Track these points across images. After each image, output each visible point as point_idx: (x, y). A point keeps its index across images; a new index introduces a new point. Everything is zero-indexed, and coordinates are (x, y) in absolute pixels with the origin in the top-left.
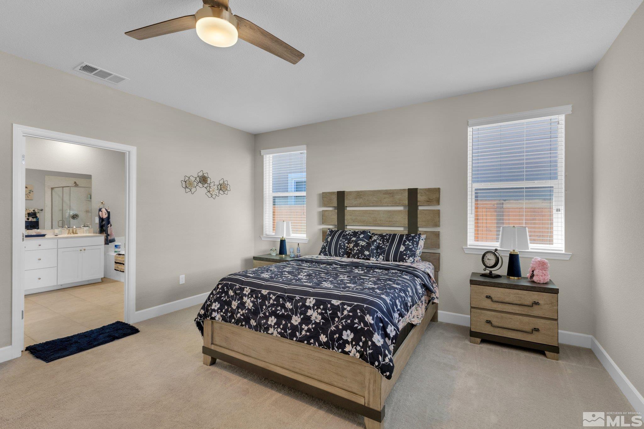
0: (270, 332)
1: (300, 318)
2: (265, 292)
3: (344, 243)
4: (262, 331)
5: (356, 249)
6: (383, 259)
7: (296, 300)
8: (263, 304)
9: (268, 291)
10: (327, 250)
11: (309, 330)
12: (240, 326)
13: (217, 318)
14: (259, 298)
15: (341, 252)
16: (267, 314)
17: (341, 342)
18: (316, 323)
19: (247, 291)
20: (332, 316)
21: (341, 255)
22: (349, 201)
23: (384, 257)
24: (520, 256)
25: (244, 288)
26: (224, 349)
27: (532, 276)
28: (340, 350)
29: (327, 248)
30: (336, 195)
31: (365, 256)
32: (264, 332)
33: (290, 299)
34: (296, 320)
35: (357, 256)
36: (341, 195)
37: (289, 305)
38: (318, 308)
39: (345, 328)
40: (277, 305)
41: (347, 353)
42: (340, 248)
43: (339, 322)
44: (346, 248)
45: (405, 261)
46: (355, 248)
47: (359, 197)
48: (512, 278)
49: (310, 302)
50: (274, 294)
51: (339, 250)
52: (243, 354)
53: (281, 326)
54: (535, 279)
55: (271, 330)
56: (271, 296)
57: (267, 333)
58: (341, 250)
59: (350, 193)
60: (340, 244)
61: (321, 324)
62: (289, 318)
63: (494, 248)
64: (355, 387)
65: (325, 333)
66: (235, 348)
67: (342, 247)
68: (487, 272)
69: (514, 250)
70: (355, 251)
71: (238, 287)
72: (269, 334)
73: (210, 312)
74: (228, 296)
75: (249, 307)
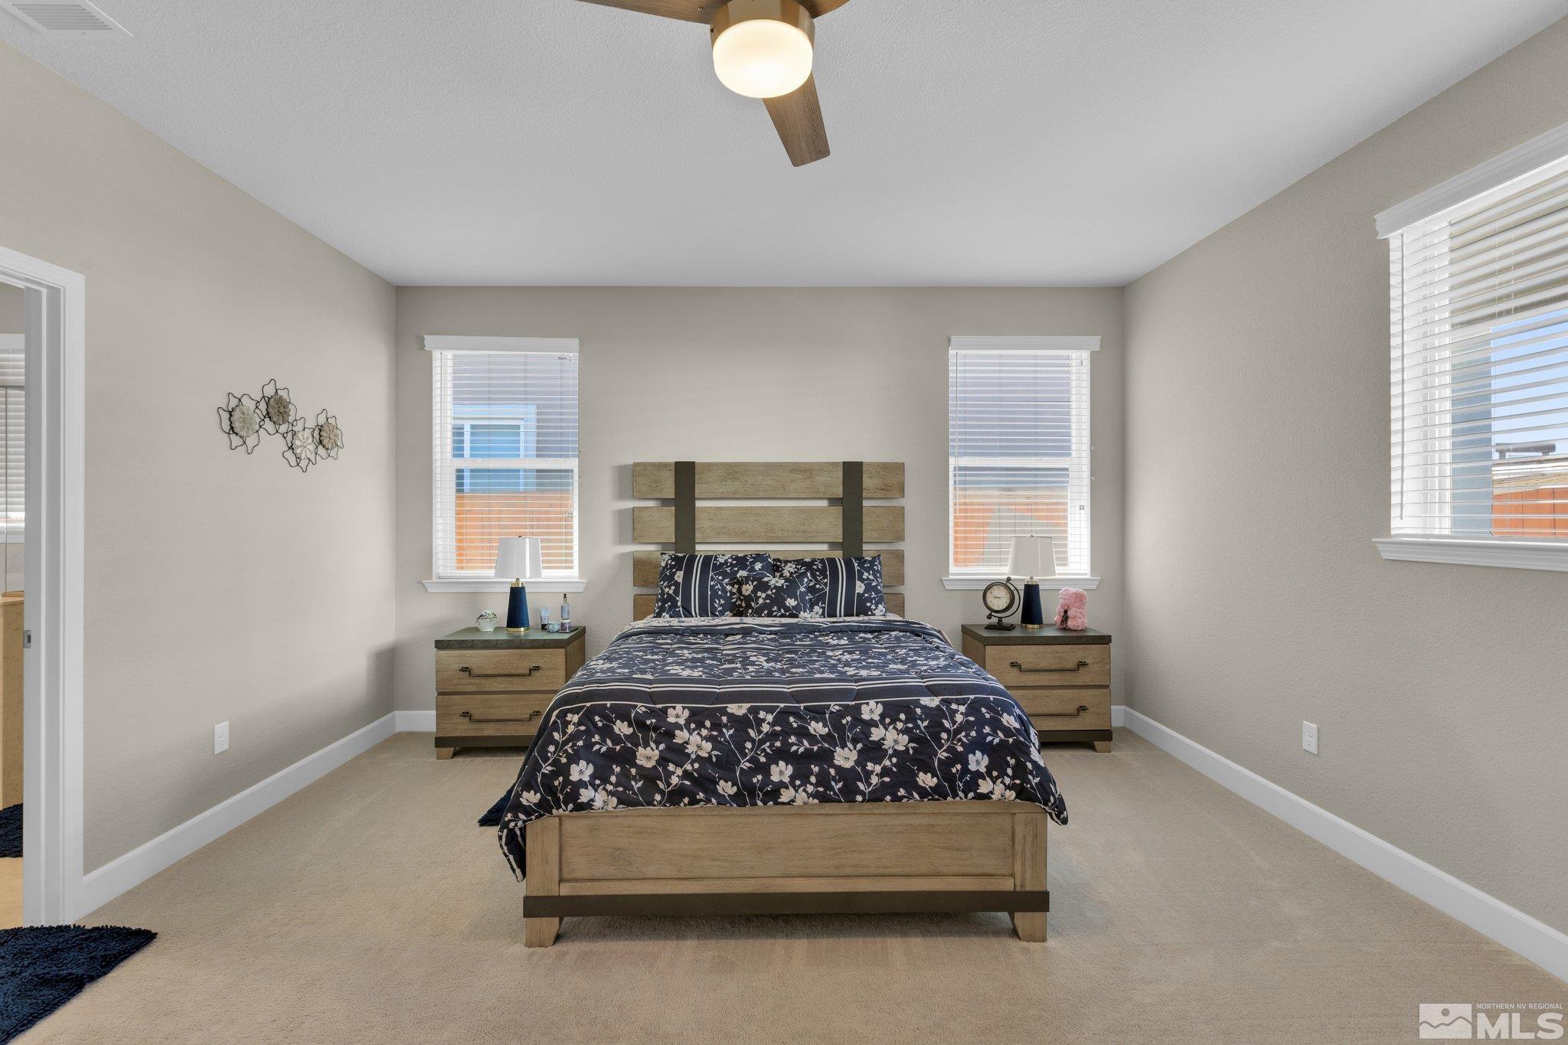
0: (784, 799)
1: (855, 752)
2: (738, 709)
3: (722, 585)
4: (759, 803)
5: (764, 595)
6: (823, 614)
7: (831, 712)
8: (741, 737)
9: (749, 705)
10: (679, 604)
11: (885, 772)
12: (685, 805)
13: (598, 804)
14: (726, 726)
15: (716, 606)
16: (763, 759)
17: (968, 779)
18: (896, 753)
19: (677, 716)
20: (931, 730)
21: (717, 613)
22: (707, 485)
23: (823, 608)
24: (1041, 587)
25: (664, 711)
26: (611, 884)
27: (1065, 618)
28: (971, 795)
29: (677, 598)
30: (670, 470)
31: (787, 609)
32: (765, 804)
33: (818, 714)
34: (845, 757)
35: (766, 612)
36: (685, 473)
37: (817, 728)
38: (894, 721)
39: (971, 748)
40: (788, 731)
41: (986, 797)
42: (715, 595)
43: (953, 740)
44: (728, 594)
45: (870, 613)
46: (759, 594)
47: (731, 477)
48: (1030, 626)
49: (871, 710)
50: (769, 710)
51: (713, 602)
52: (678, 879)
53: (813, 779)
54: (1070, 624)
55: (786, 795)
56: (762, 714)
57: (777, 803)
58: (717, 602)
59: (709, 466)
60: (712, 587)
61: (911, 752)
62: (826, 757)
63: (1006, 577)
64: (990, 864)
65: (928, 769)
66: (651, 870)
67: (720, 593)
68: (994, 620)
69: (1031, 578)
70: (761, 601)
71: (643, 709)
72: (783, 803)
73: (569, 790)
74: (617, 739)
75: (699, 753)
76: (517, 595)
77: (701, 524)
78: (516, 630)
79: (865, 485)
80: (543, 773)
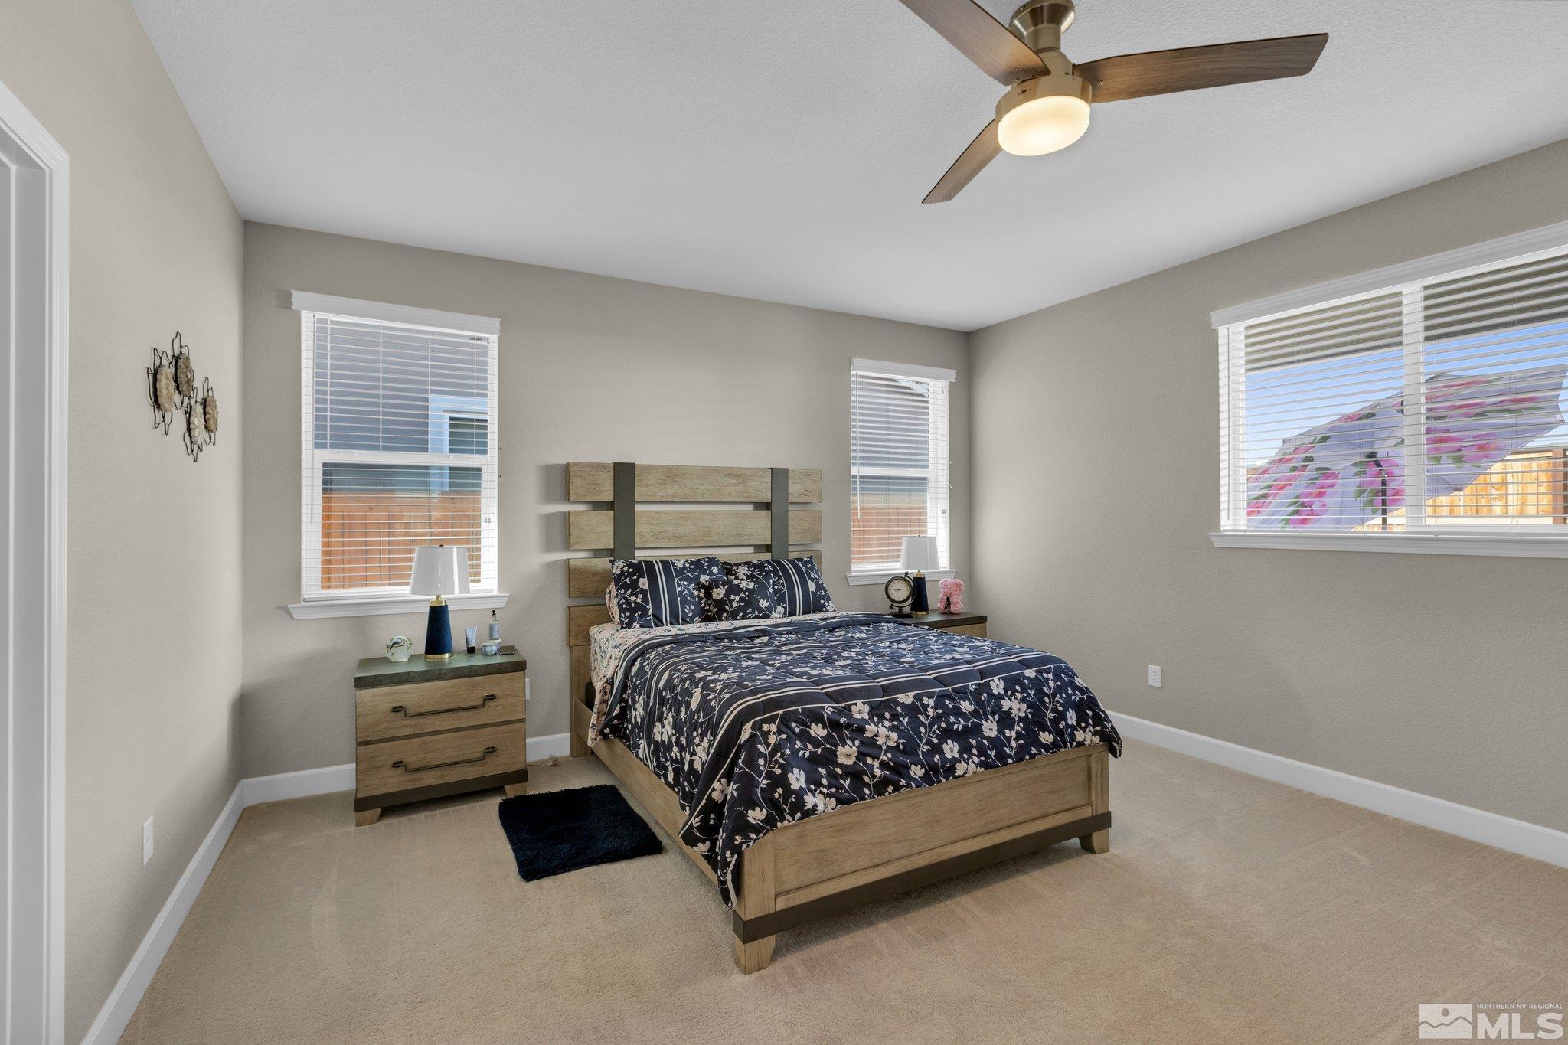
0: (959, 772)
1: (994, 722)
2: (906, 698)
3: (689, 590)
4: (943, 780)
5: (737, 598)
6: (785, 613)
7: (971, 691)
8: (915, 724)
9: (913, 694)
10: (651, 612)
11: (1019, 736)
12: (890, 793)
13: (820, 808)
14: (901, 715)
15: (687, 612)
16: (935, 741)
17: (1070, 731)
18: (1021, 719)
19: (860, 712)
20: (1038, 696)
21: (688, 619)
22: (647, 489)
23: (785, 608)
24: (926, 579)
25: (848, 708)
26: (820, 887)
27: (948, 603)
28: (1074, 744)
29: (648, 607)
30: (609, 471)
31: (760, 610)
32: (947, 779)
33: (962, 693)
34: (990, 728)
35: (741, 614)
36: (624, 474)
37: (966, 706)
38: (1014, 692)
39: (1066, 707)
40: (947, 713)
41: (1081, 744)
42: (684, 602)
43: (1053, 702)
44: (697, 600)
45: (824, 609)
46: (732, 597)
47: (669, 480)
48: (920, 613)
49: (997, 685)
50: (930, 696)
51: (683, 608)
52: (871, 867)
53: (975, 751)
54: (953, 608)
55: (961, 768)
56: (926, 701)
57: (955, 777)
58: (688, 607)
59: (648, 469)
60: (681, 592)
61: (1030, 716)
62: (976, 730)
63: (904, 571)
64: (1077, 798)
65: (1045, 729)
66: (849, 866)
67: (689, 598)
68: (896, 610)
69: (919, 572)
70: (735, 604)
71: (831, 709)
72: (960, 776)
73: (793, 800)
74: (816, 743)
75: (889, 743)
76: (438, 616)
77: (641, 528)
78: (439, 656)
79: (790, 490)
80: (761, 788)
